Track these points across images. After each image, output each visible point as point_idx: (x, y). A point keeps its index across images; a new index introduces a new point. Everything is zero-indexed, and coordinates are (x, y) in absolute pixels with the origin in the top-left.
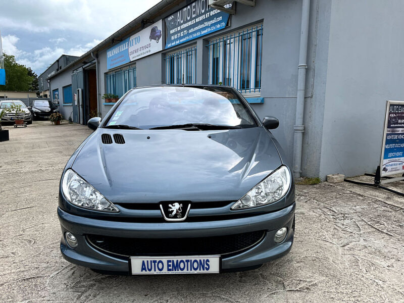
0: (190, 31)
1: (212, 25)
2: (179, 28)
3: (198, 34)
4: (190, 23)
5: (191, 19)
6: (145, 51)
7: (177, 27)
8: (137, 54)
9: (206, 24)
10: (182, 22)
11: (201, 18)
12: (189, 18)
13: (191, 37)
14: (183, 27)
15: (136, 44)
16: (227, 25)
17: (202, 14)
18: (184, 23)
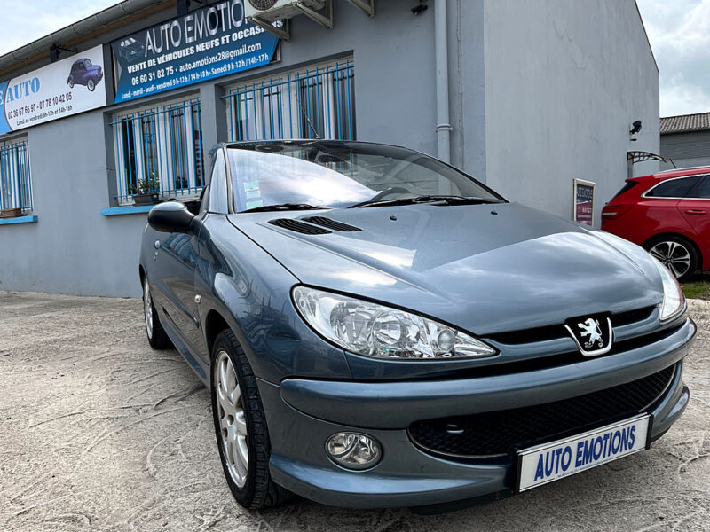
0: (182, 69)
1: (237, 58)
2: (152, 63)
3: (205, 74)
4: (181, 54)
5: (184, 46)
6: (54, 108)
7: (146, 60)
8: (32, 115)
9: (223, 56)
10: (159, 50)
11: (208, 45)
12: (177, 44)
13: (184, 80)
14: (160, 60)
15: (27, 94)
16: (274, 58)
17: (211, 38)
18: (165, 52)
